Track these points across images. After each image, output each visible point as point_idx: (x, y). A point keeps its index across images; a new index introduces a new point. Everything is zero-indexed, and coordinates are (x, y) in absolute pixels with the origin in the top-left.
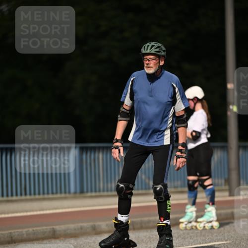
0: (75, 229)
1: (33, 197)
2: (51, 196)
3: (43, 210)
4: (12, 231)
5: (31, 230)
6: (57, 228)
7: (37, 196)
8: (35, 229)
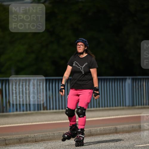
0: (129, 128)
1: (103, 108)
2: (114, 108)
3: (109, 116)
4: (91, 129)
5: (102, 128)
6: (118, 127)
7: (106, 108)
8: (104, 127)
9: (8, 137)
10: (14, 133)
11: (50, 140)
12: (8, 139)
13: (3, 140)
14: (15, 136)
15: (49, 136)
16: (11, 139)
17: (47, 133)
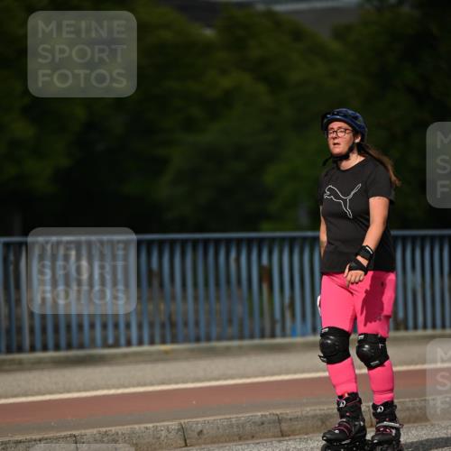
9: (289, 412)
10: (305, 401)
11: (414, 422)
12: (289, 417)
13: (274, 422)
14: (308, 409)
15: (414, 409)
16: (297, 419)
17: (407, 400)
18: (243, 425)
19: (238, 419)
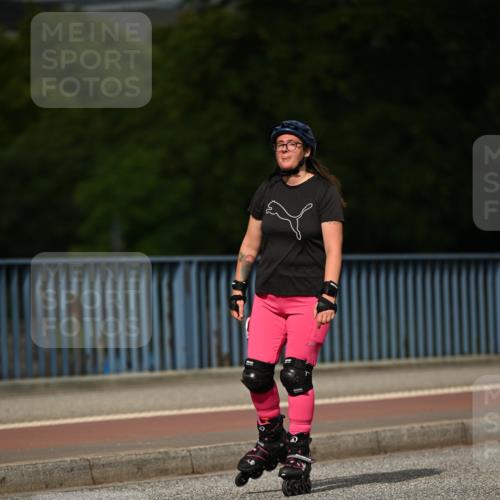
1: (421, 360)
2: (458, 358)
3: (442, 386)
4: (379, 429)
5: (417, 426)
6: (471, 422)
7: (431, 359)
8: (425, 425)
9: (101, 457)
10: (119, 444)
12: (102, 462)
13: (85, 468)
14: (123, 454)
16: (110, 464)
17: (233, 443)
18: (51, 472)
19: (45, 465)
